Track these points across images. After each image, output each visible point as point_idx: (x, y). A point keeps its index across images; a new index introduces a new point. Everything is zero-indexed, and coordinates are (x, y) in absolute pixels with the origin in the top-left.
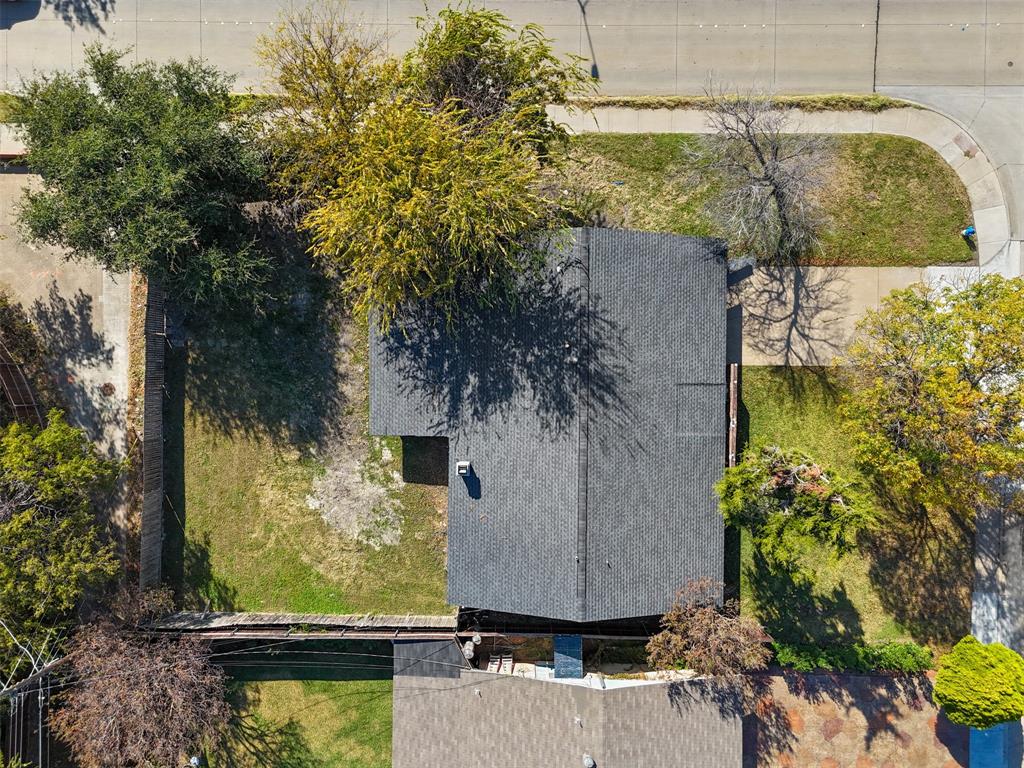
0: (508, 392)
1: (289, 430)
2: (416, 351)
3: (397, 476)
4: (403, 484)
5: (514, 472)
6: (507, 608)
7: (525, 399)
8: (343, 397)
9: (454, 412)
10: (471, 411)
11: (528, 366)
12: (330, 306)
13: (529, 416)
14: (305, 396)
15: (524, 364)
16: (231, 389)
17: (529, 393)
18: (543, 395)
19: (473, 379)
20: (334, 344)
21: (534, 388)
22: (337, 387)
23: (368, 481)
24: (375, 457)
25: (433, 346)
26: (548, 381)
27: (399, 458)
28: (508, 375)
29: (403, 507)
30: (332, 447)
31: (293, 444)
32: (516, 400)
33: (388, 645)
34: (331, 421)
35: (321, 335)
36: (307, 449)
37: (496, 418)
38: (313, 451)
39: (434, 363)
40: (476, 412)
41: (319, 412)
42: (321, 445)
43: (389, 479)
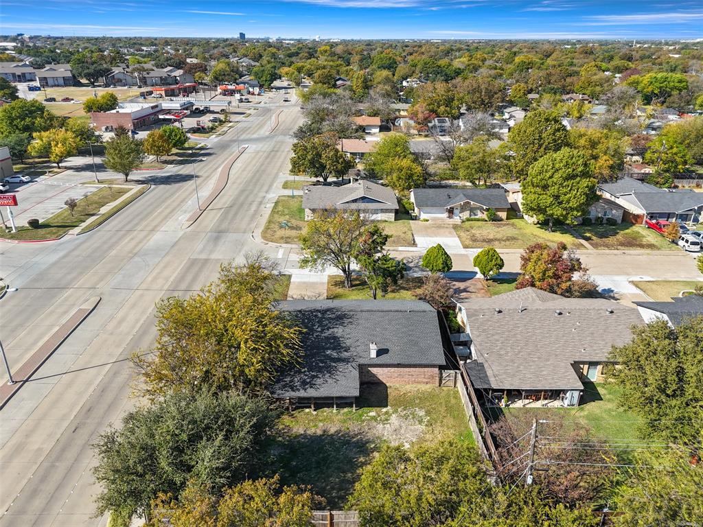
0: (335, 338)
1: (360, 457)
2: (314, 377)
3: (384, 410)
4: (389, 407)
5: (374, 335)
6: (439, 338)
7: (339, 331)
8: (338, 432)
9: (346, 361)
10: (345, 353)
11: (323, 330)
12: (280, 439)
13: (347, 330)
14: (338, 450)
15: (322, 332)
16: (333, 488)
17: (336, 330)
18: (336, 324)
19: (329, 352)
20: (305, 436)
21: (333, 328)
22: (332, 434)
23: (389, 421)
24: (374, 418)
25: (310, 370)
26: (330, 323)
27: (374, 409)
28: (327, 338)
29: (403, 407)
30: (370, 436)
31: (369, 455)
32: (339, 335)
33: (477, 391)
34: (353, 438)
35: (298, 442)
36: (371, 449)
37: (348, 342)
38: (372, 446)
39: (320, 370)
40: (345, 351)
41: (348, 442)
42: (368, 442)
43: (387, 413)
